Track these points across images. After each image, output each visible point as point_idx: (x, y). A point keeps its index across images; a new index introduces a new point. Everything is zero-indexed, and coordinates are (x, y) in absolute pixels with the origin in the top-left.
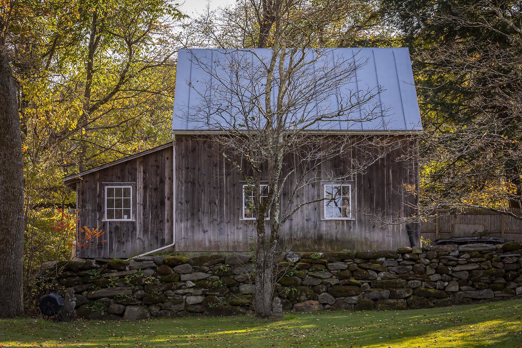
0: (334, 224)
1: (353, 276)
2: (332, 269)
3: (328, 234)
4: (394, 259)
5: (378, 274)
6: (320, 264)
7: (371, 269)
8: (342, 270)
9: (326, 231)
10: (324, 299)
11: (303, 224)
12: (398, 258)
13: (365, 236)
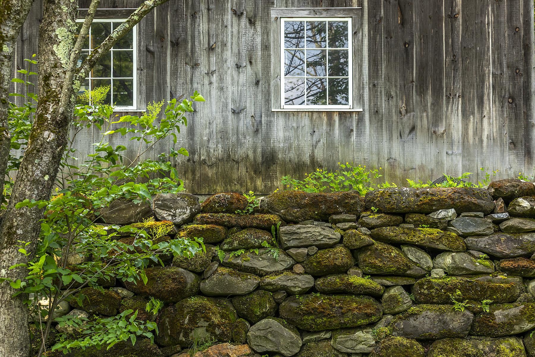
0: (306, 121)
1: (357, 265)
2: (292, 243)
3: (290, 148)
4: (481, 214)
5: (433, 257)
6: (258, 227)
7: (412, 244)
8: (321, 247)
9: (287, 139)
10: (266, 338)
11: (225, 122)
12: (493, 212)
13: (390, 153)
